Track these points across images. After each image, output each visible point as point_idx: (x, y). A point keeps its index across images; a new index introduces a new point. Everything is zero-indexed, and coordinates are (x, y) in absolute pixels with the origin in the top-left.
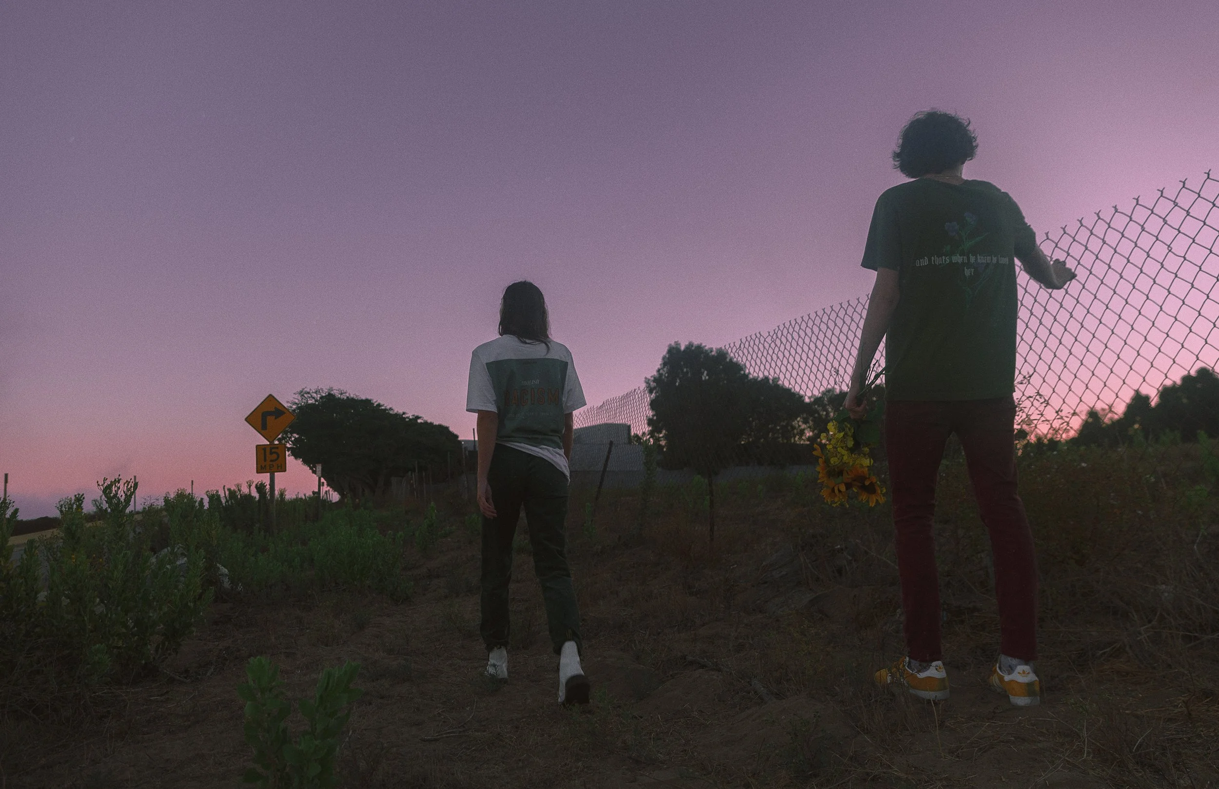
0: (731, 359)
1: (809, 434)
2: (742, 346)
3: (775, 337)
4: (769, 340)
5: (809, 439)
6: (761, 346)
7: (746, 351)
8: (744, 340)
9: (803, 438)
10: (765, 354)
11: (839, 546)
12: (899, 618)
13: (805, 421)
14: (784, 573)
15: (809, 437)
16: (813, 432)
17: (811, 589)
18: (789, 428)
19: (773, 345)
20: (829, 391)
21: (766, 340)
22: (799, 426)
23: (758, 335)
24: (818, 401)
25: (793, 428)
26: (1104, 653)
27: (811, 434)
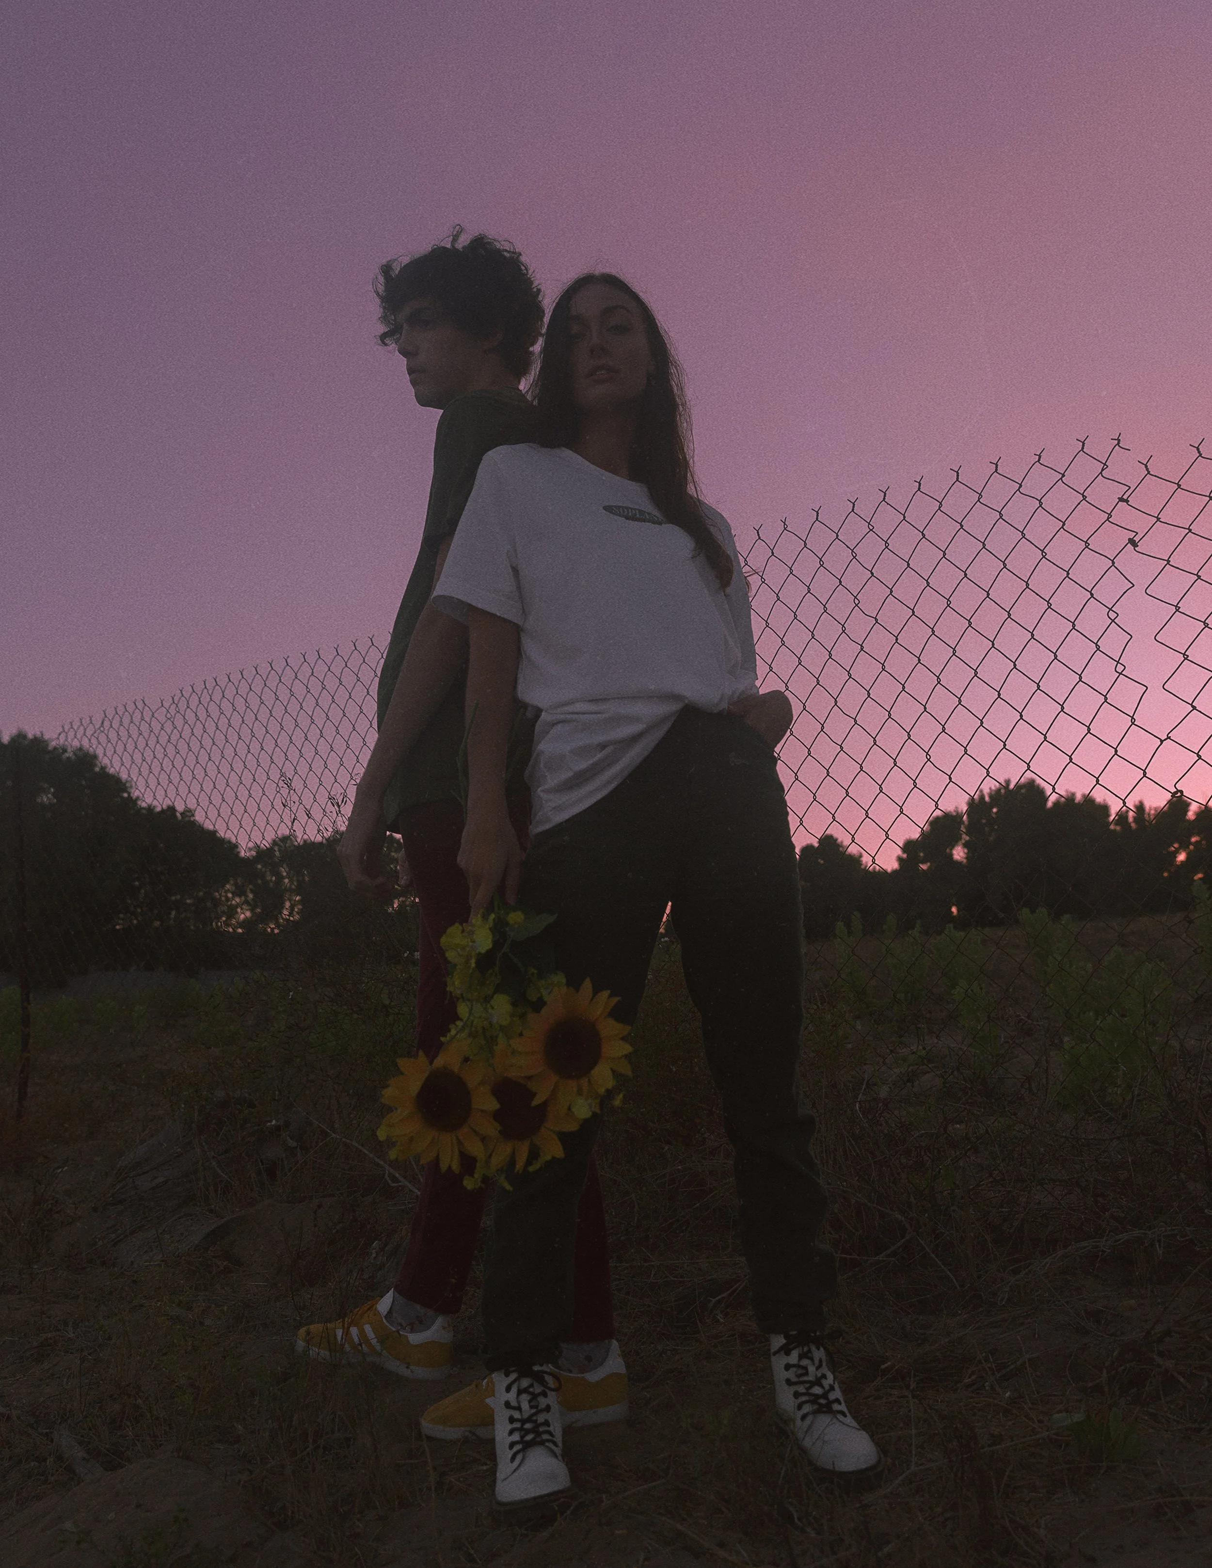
0: (103, 768)
1: (244, 914)
2: (107, 723)
3: (173, 711)
4: (161, 715)
5: (243, 924)
6: (144, 727)
7: (113, 735)
8: (110, 713)
9: (234, 921)
10: (152, 743)
11: (274, 1122)
12: (375, 1258)
13: (240, 892)
14: (161, 1180)
15: (246, 920)
16: (252, 911)
17: (211, 1211)
18: (209, 904)
19: (168, 727)
20: (285, 839)
21: (156, 715)
22: (228, 899)
23: (140, 705)
24: (263, 855)
25: (216, 903)
26: (719, 1302)
27: (248, 914)
